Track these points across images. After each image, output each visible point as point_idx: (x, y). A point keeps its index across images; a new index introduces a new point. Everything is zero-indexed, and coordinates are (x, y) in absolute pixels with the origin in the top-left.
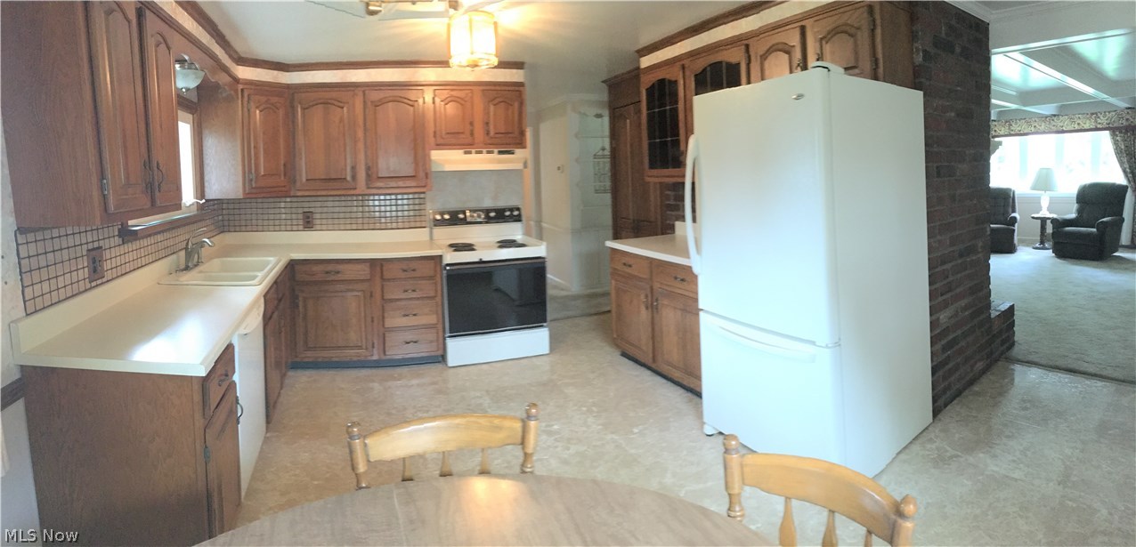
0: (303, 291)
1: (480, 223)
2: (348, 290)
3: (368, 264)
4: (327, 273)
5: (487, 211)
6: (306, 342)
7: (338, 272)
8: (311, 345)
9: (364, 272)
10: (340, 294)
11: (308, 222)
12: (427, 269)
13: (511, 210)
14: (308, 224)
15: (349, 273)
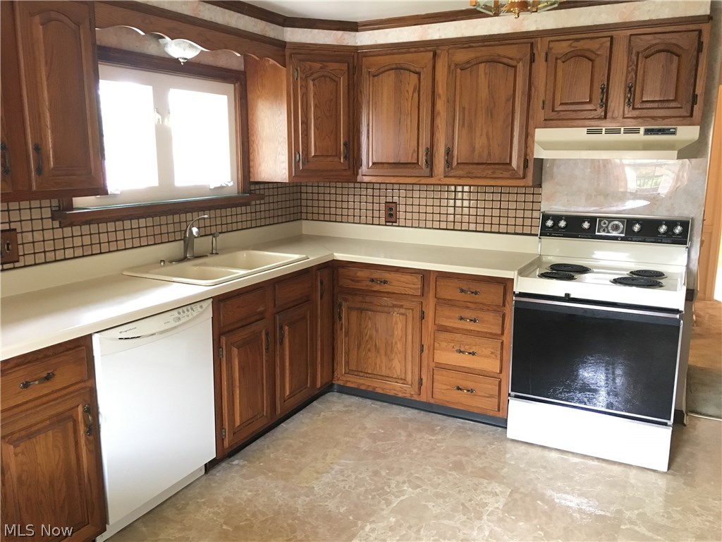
0: (346, 300)
1: (615, 238)
2: (394, 306)
3: (420, 276)
4: (372, 280)
5: (630, 222)
6: (347, 363)
7: (385, 282)
8: (353, 367)
9: (415, 284)
10: (386, 309)
11: (391, 215)
12: (493, 295)
13: (671, 224)
14: (391, 217)
15: (398, 284)
